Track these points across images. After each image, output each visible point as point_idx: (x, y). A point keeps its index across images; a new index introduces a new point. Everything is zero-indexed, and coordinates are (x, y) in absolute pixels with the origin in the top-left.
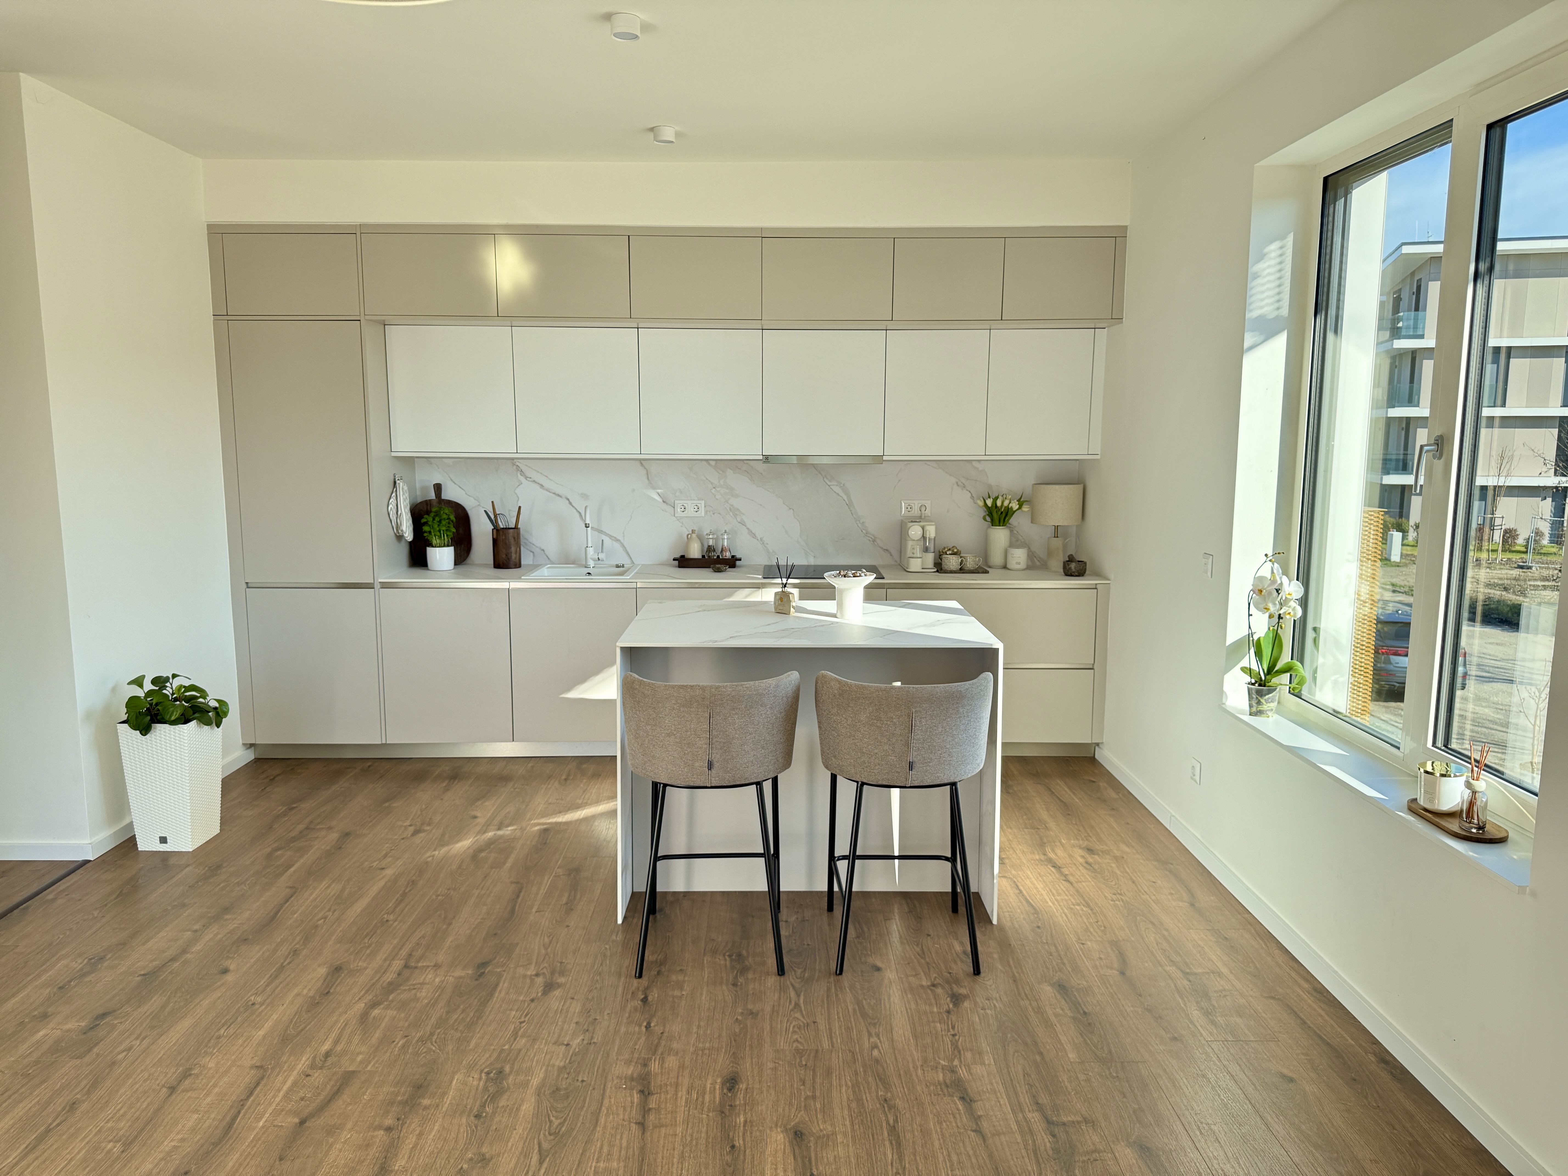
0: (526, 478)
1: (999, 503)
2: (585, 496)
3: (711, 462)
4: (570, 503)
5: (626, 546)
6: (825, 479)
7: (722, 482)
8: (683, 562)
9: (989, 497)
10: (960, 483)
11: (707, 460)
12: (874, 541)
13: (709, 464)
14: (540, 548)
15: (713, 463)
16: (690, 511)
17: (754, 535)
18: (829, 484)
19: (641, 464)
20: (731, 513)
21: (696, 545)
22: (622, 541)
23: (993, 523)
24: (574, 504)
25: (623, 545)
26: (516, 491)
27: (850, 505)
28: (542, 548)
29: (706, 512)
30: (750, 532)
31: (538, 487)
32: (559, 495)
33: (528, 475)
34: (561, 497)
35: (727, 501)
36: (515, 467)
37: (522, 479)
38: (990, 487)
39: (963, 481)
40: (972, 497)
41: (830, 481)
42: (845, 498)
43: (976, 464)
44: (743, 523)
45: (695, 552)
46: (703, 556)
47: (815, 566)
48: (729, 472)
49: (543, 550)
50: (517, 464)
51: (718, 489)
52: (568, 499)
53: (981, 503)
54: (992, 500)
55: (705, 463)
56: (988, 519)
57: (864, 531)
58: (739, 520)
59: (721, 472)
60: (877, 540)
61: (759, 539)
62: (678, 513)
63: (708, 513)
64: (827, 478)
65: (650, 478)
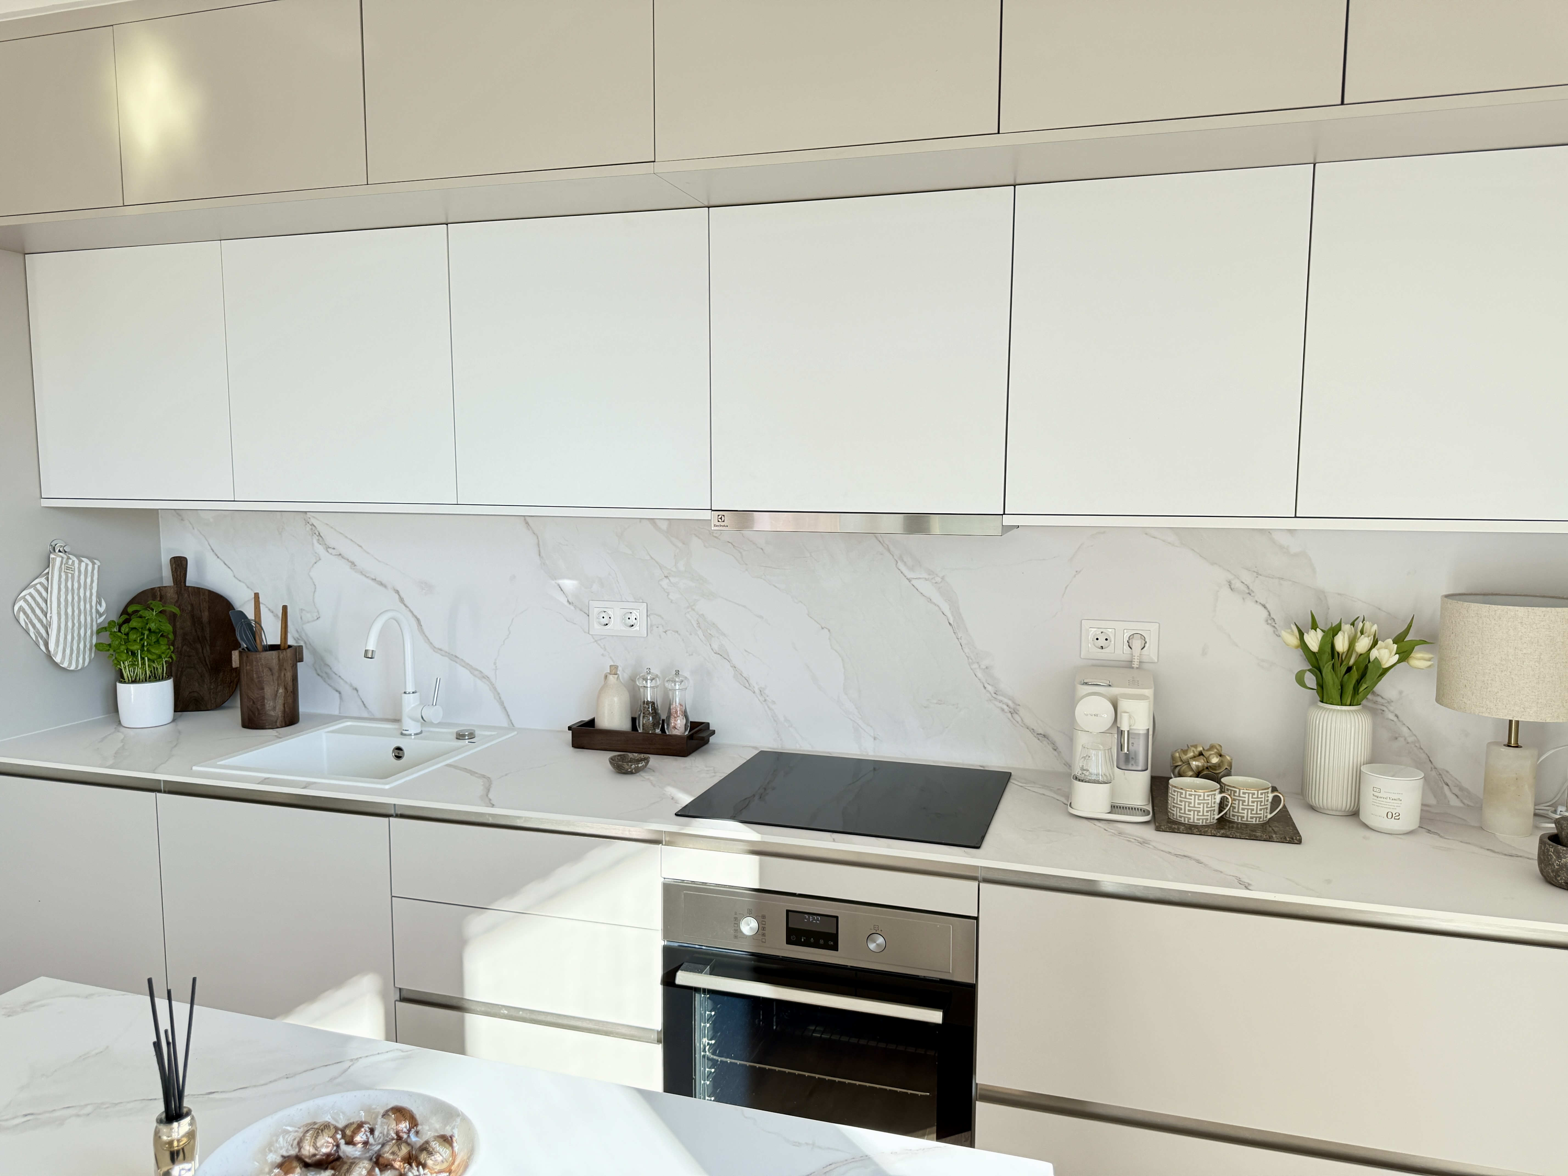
0: (327, 548)
1: (1341, 644)
2: (428, 586)
4: (402, 600)
5: (499, 690)
6: (901, 566)
8: (587, 736)
9: (1314, 626)
10: (1237, 584)
12: (1014, 712)
13: (656, 527)
15: (665, 527)
16: (618, 625)
17: (746, 683)
18: (910, 575)
19: (527, 523)
20: (700, 633)
21: (616, 699)
22: (493, 679)
23: (1323, 694)
24: (406, 602)
25: (494, 688)
26: (309, 574)
27: (957, 626)
29: (649, 628)
30: (739, 674)
31: (347, 567)
32: (381, 584)
33: (333, 545)
35: (692, 607)
36: (309, 527)
37: (320, 550)
41: (912, 569)
42: (946, 607)
44: (722, 654)
45: (615, 716)
46: (630, 725)
49: (356, 690)
50: (313, 521)
51: (673, 580)
52: (397, 592)
54: (1320, 634)
55: (647, 523)
56: (1311, 680)
57: (989, 688)
58: (716, 647)
59: (680, 545)
60: (1022, 711)
61: (757, 691)
62: (597, 628)
63: (655, 628)
64: (905, 563)
65: (542, 553)
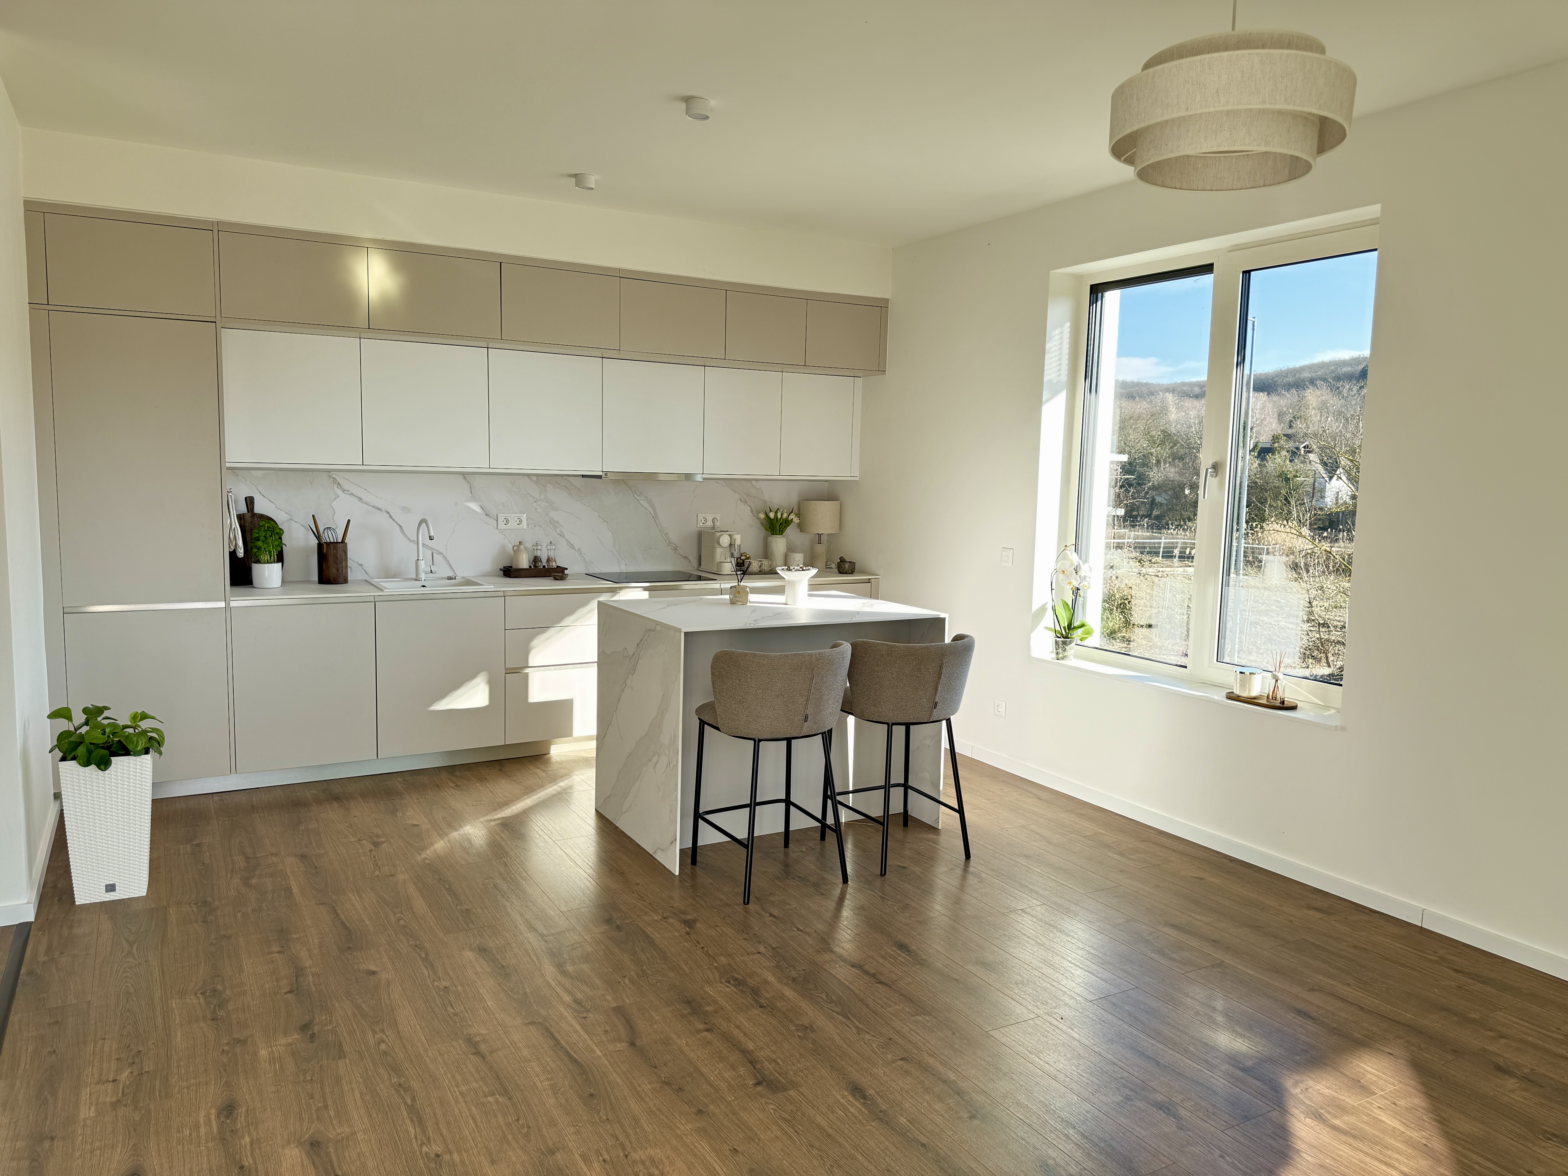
0: (344, 491)
1: (779, 515)
2: (406, 510)
3: (532, 477)
4: (391, 517)
5: (448, 559)
6: (634, 495)
7: (542, 497)
8: (509, 572)
9: (770, 511)
10: (742, 499)
11: (529, 475)
12: (676, 549)
13: (530, 478)
14: (358, 563)
15: (534, 478)
16: (513, 524)
17: (572, 547)
18: (638, 498)
19: (465, 478)
20: (551, 526)
21: (524, 556)
22: (445, 554)
23: (771, 532)
24: (394, 518)
25: (445, 558)
26: (333, 505)
27: (655, 517)
28: (360, 562)
29: (528, 524)
30: (569, 543)
31: (357, 500)
32: (378, 509)
33: (346, 487)
34: (381, 510)
35: (547, 515)
36: (331, 480)
37: (339, 492)
38: (765, 502)
39: (745, 497)
40: (752, 511)
41: (639, 496)
42: (651, 511)
43: (754, 483)
44: (562, 535)
45: (524, 562)
46: (530, 567)
47: (626, 573)
48: (549, 486)
49: (361, 565)
50: (334, 476)
51: (538, 503)
52: (388, 513)
53: (762, 516)
55: (526, 478)
56: (765, 529)
57: (667, 541)
58: (558, 532)
59: (542, 487)
60: (678, 549)
61: (577, 550)
62: (501, 525)
63: (530, 525)
64: (636, 494)
65: (473, 492)
